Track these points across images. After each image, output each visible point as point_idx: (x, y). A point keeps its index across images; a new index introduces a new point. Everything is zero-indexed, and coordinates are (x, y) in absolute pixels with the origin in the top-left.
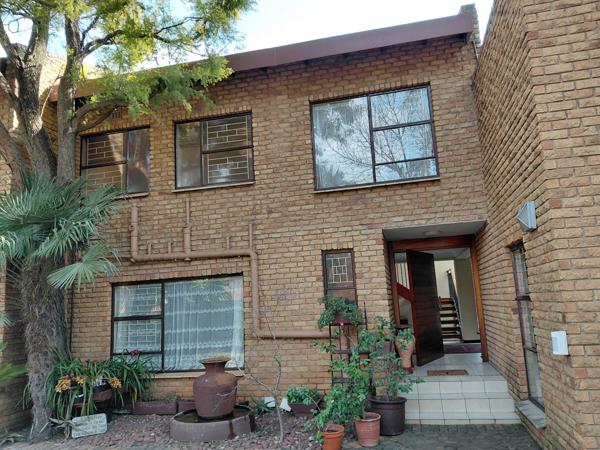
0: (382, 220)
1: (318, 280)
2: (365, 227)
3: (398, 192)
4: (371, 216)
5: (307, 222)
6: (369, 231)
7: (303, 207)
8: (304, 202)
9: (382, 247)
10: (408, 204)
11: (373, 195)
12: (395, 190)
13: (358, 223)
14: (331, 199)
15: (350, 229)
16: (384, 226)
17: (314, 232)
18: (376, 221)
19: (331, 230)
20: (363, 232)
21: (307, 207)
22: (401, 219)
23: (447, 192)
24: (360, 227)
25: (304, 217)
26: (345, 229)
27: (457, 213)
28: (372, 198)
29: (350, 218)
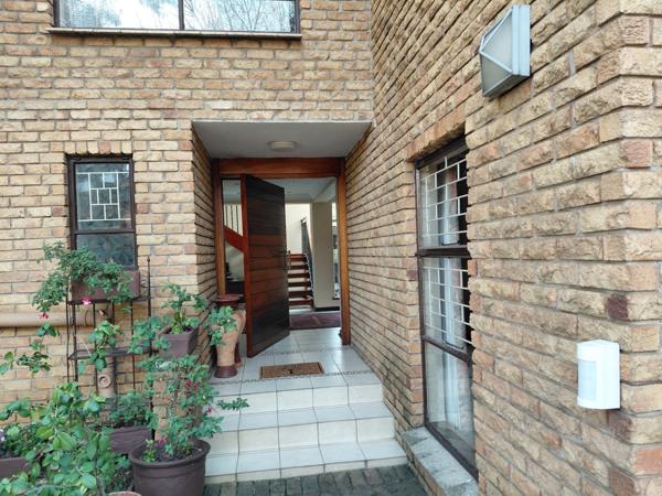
0: (192, 105)
1: (54, 214)
2: (158, 114)
3: (224, 53)
4: (172, 93)
5: (34, 93)
6: (165, 124)
7: (25, 61)
8: (27, 50)
9: (189, 156)
10: (241, 78)
11: (177, 52)
12: (218, 49)
13: (143, 104)
14: (88, 51)
15: (125, 114)
16: (195, 116)
17: (49, 115)
18: (180, 105)
19: (86, 114)
20: (154, 124)
21: (35, 61)
22: (228, 105)
23: (311, 64)
24: (148, 114)
25: (27, 83)
26: (117, 114)
27: (325, 106)
28: (174, 59)
29: (127, 93)
